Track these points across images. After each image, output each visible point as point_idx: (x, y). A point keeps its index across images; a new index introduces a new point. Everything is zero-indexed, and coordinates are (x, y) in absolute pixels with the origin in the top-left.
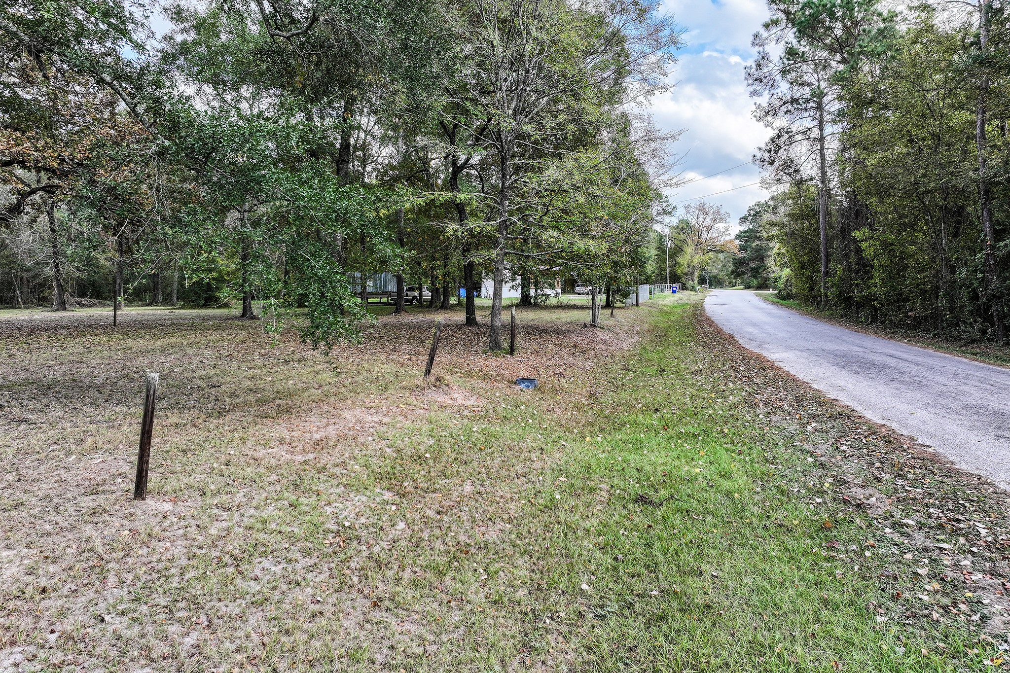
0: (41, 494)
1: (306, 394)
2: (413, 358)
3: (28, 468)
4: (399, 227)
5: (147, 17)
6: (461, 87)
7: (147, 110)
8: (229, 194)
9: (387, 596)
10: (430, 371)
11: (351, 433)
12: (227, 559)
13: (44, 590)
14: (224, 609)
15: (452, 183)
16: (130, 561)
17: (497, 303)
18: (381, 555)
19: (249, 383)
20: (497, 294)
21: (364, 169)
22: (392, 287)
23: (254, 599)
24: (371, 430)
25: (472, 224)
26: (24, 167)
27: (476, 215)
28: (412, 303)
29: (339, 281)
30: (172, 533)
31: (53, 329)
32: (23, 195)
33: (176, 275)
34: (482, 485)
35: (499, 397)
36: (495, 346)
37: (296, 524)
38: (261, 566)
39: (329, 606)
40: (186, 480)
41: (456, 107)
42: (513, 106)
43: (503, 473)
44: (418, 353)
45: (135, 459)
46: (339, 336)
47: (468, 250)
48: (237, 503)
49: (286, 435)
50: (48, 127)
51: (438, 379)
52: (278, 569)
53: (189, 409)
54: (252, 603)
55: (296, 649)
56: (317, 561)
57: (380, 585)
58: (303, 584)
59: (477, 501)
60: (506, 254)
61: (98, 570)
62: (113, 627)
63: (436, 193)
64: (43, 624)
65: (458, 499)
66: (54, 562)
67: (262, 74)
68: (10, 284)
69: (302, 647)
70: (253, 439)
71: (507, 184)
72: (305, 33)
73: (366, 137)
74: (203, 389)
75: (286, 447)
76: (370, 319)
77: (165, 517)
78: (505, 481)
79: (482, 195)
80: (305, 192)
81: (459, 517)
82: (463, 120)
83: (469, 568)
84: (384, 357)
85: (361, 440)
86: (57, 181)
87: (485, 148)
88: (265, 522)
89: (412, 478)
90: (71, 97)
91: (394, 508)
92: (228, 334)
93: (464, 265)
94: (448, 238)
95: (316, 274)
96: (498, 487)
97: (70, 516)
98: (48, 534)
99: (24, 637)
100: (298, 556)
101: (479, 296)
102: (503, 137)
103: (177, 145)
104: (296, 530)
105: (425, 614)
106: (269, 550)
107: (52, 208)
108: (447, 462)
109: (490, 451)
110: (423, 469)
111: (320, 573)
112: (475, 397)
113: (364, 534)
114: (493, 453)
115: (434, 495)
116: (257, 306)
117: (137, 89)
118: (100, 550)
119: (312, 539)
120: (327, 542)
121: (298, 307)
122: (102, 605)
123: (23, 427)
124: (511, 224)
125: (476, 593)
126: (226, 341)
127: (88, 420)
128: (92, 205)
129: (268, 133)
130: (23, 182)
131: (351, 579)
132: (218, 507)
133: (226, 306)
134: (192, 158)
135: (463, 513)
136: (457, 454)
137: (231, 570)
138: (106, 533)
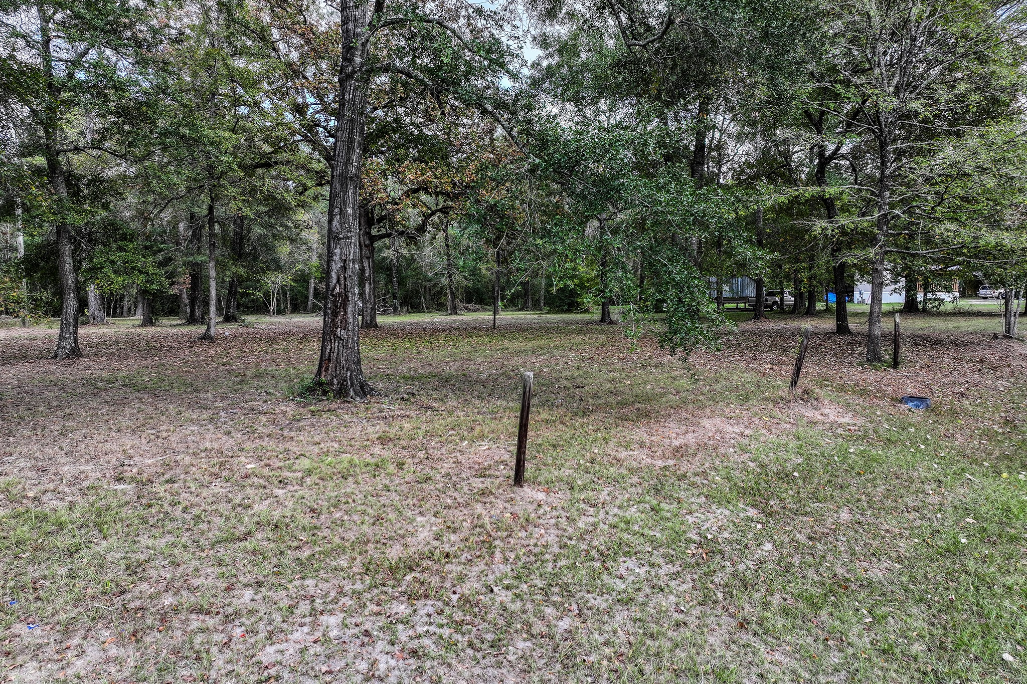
0: (443, 471)
1: (664, 399)
2: (776, 368)
3: (434, 448)
4: (758, 228)
5: (521, 48)
6: (828, 70)
7: (521, 132)
8: (591, 205)
9: (755, 619)
10: (796, 383)
11: (711, 442)
12: (593, 553)
13: (447, 556)
14: (592, 601)
15: (819, 177)
16: (512, 541)
17: (876, 309)
18: (746, 574)
19: (610, 385)
20: (876, 298)
21: (719, 170)
22: (750, 292)
23: (619, 597)
24: (732, 441)
25: (843, 220)
26: (427, 193)
27: (848, 211)
28: (772, 309)
29: (697, 286)
30: (546, 521)
31: (448, 330)
32: (427, 217)
33: (543, 282)
34: (862, 515)
35: (881, 416)
36: (874, 358)
37: (658, 529)
38: (625, 565)
39: (693, 619)
40: (556, 473)
41: (823, 93)
42: (895, 82)
43: (889, 503)
44: (781, 363)
45: (514, 449)
46: (697, 343)
47: (839, 250)
48: (602, 500)
49: (646, 438)
50: (445, 157)
51: (806, 392)
52: (642, 571)
53: (557, 406)
54: (618, 601)
55: (661, 655)
56: (679, 569)
57: (747, 606)
58: (666, 590)
59: (856, 532)
60: (886, 253)
61: (487, 545)
62: (500, 598)
63: (801, 189)
64: (447, 584)
65: (834, 527)
66: (454, 532)
67: (618, 85)
68: (418, 292)
69: (667, 655)
70: (615, 440)
71: (888, 172)
72: (661, 38)
73: (721, 136)
74: (569, 389)
75: (646, 451)
76: (729, 325)
77: (539, 506)
78: (891, 513)
79: (857, 187)
80: (663, 197)
81: (835, 546)
82: (832, 106)
83: (849, 607)
84: (743, 365)
85: (722, 450)
86: (450, 203)
87: (860, 134)
88: (628, 523)
89: (778, 497)
90: (461, 129)
91: (759, 526)
92: (590, 338)
93: (834, 267)
94: (815, 237)
95: (674, 280)
96: (883, 519)
97: (465, 494)
98: (449, 507)
99: (434, 593)
100: (661, 561)
101: (851, 301)
102: (882, 119)
103: (546, 161)
104: (658, 535)
105: (798, 647)
106: (633, 551)
107: (446, 227)
108: (819, 484)
109: (871, 477)
110: (791, 489)
111: (683, 583)
112: (850, 415)
113: (728, 549)
114: (875, 479)
115: (805, 519)
116: (615, 311)
117: (512, 114)
118: (488, 527)
119: (674, 546)
120: (689, 551)
121: (656, 312)
122: (491, 577)
123: (429, 413)
124: (893, 217)
125: (860, 636)
126: (589, 344)
127: (476, 410)
128: (478, 221)
129: (627, 142)
130: (426, 206)
131: (715, 594)
132: (585, 502)
133: (587, 311)
134: (559, 173)
135: (840, 544)
136: (831, 476)
137: (598, 564)
138: (492, 512)
